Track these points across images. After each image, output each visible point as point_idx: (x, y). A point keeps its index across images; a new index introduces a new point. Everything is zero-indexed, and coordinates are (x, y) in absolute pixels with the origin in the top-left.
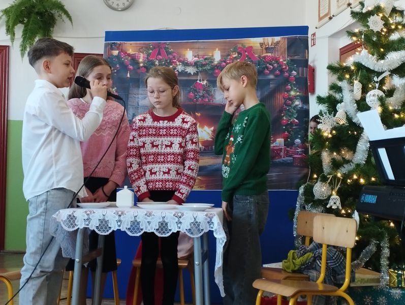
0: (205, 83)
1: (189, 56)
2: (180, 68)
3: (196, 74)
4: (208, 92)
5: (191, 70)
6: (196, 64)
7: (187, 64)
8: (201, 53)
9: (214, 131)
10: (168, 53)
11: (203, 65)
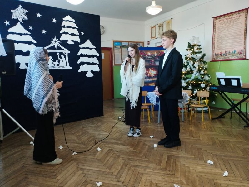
0: (153, 60)
1: (149, 54)
2: (147, 57)
3: (151, 58)
4: (154, 63)
5: (150, 57)
6: (151, 56)
7: (149, 56)
8: (152, 53)
9: (156, 72)
10: (144, 53)
11: (152, 56)
